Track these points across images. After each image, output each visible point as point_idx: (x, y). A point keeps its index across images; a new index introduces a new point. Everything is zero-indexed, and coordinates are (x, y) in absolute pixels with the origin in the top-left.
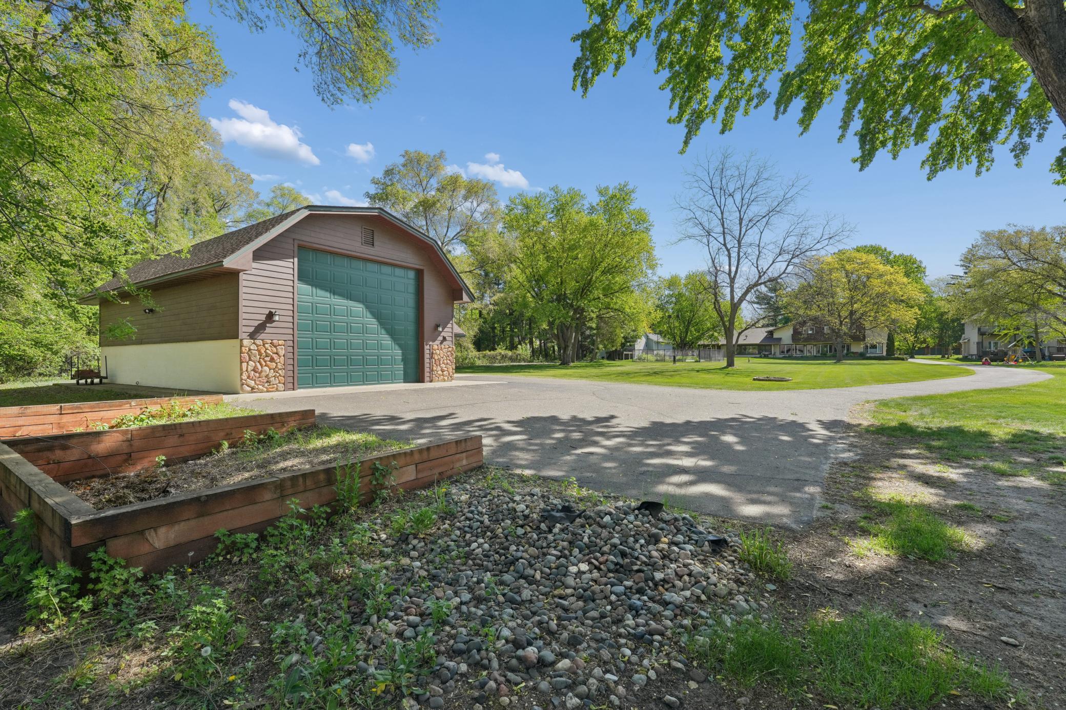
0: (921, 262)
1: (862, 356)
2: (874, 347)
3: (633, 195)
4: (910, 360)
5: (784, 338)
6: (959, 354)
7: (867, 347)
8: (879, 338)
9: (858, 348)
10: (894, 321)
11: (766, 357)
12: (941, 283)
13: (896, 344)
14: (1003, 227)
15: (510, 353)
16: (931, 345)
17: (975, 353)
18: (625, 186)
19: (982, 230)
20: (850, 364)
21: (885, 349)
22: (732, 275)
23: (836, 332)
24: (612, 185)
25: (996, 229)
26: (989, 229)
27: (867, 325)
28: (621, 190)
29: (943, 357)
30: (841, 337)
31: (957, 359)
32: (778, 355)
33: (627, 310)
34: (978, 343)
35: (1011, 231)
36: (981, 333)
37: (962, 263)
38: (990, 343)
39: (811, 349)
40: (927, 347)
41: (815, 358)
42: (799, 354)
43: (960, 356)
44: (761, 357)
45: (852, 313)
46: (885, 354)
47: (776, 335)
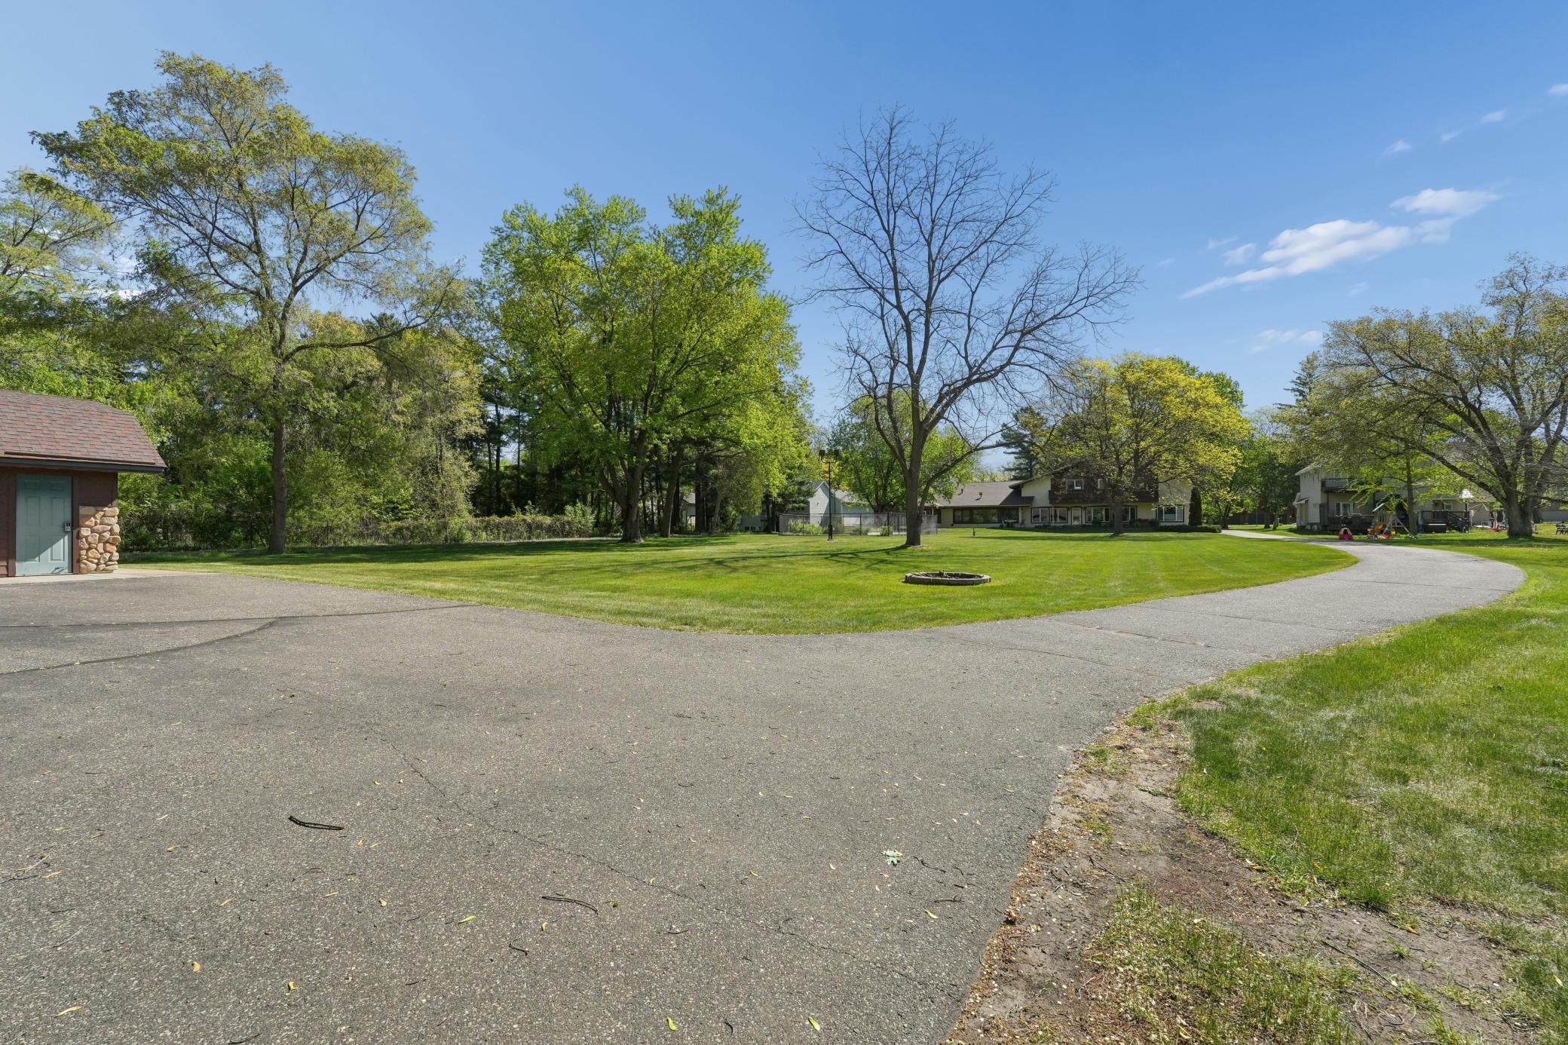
0: (1237, 384)
1: (1153, 526)
2: (1171, 511)
3: (734, 215)
4: (1224, 532)
5: (1037, 497)
6: (1294, 520)
7: (1160, 511)
8: (1178, 498)
9: (1147, 513)
10: (1202, 469)
11: (1010, 527)
12: (1263, 417)
13: (1204, 507)
14: (1366, 313)
15: (547, 520)
16: (1250, 510)
17: (1318, 521)
18: (719, 196)
19: (1332, 320)
20: (1134, 539)
21: (1187, 514)
22: (915, 368)
23: (1114, 487)
24: (696, 195)
25: (1354, 318)
26: (1342, 318)
27: (1161, 475)
28: (711, 201)
29: (1267, 527)
30: (1120, 493)
31: (1291, 530)
32: (1028, 524)
33: (746, 440)
34: (1321, 506)
35: (1378, 318)
36: (1327, 490)
37: (1293, 386)
38: (1338, 505)
39: (1077, 515)
40: (1245, 512)
41: (1083, 529)
42: (1060, 523)
43: (1294, 526)
44: (1001, 528)
45: (1137, 454)
46: (1187, 522)
47: (1026, 492)
